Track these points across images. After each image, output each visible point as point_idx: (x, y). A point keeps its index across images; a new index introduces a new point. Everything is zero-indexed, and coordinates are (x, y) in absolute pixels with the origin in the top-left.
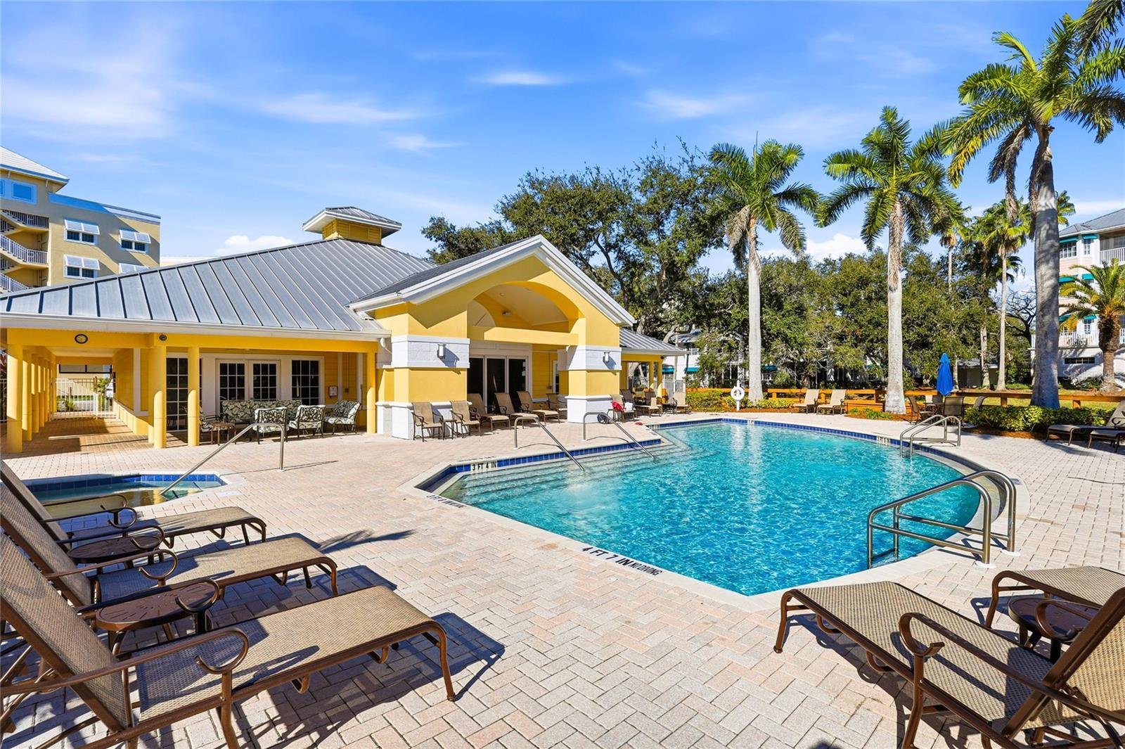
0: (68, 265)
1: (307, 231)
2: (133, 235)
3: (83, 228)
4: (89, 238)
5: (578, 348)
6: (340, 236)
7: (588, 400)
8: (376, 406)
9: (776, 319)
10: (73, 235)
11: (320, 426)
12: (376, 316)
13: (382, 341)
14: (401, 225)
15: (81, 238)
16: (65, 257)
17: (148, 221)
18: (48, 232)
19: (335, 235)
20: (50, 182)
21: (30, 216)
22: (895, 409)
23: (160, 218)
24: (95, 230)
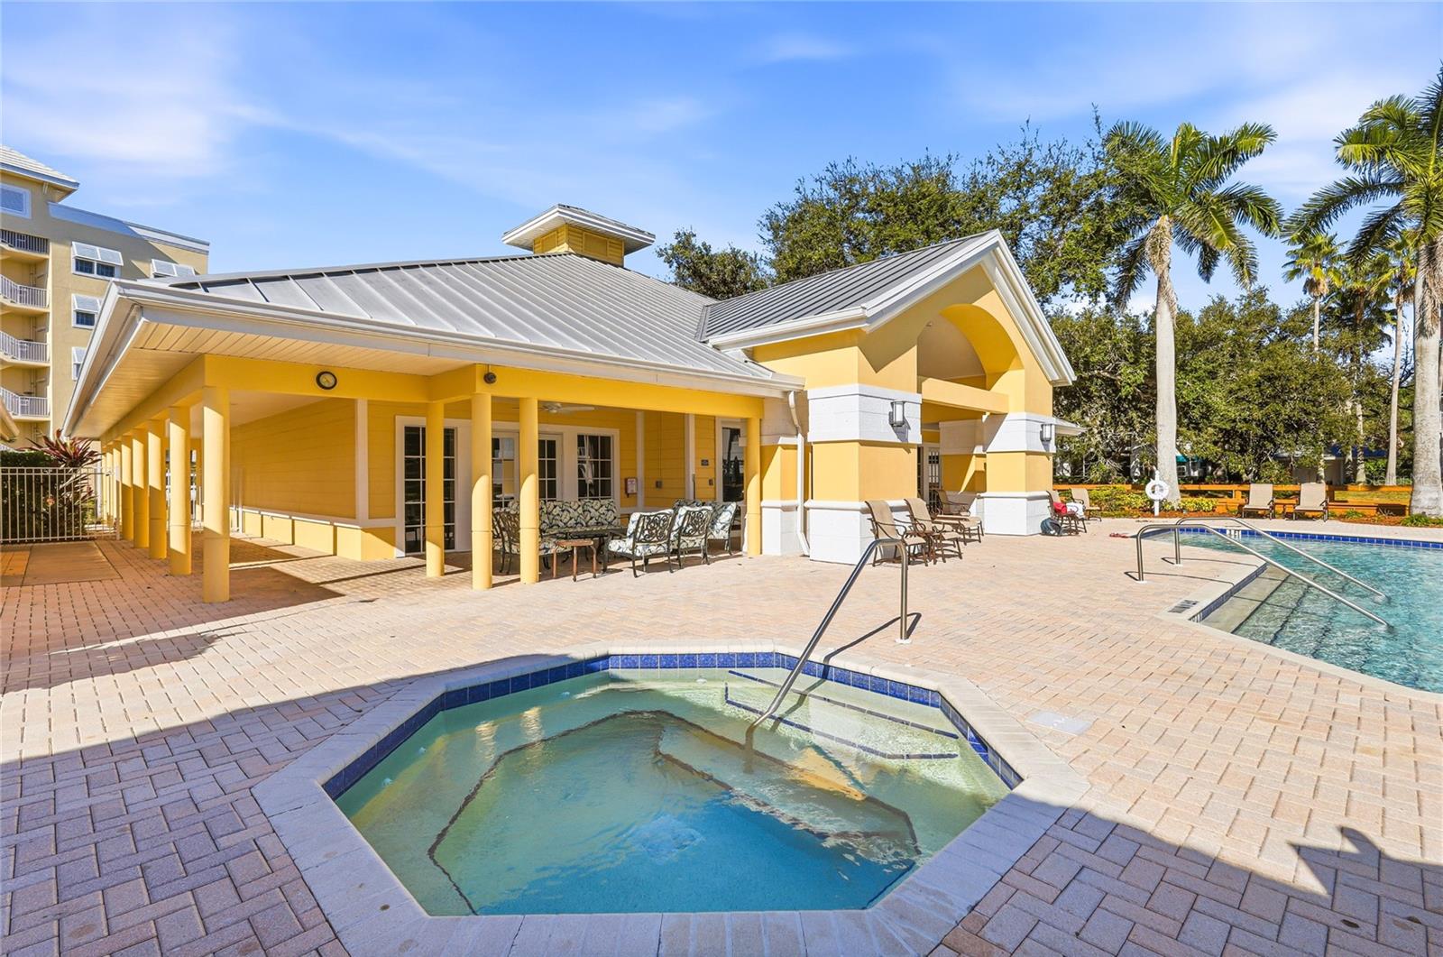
0: (77, 308)
1: (508, 244)
2: (171, 267)
3: (99, 254)
4: (107, 270)
5: (1007, 418)
6: (571, 250)
7: (1030, 499)
8: (761, 508)
9: (1185, 384)
10: (84, 266)
11: (703, 543)
12: (757, 356)
13: (791, 397)
14: (654, 236)
15: (95, 270)
16: (73, 296)
17: (189, 249)
18: (46, 261)
19: (564, 248)
20: (50, 186)
21: (20, 236)
22: (1434, 512)
23: (208, 245)
24: (116, 258)
